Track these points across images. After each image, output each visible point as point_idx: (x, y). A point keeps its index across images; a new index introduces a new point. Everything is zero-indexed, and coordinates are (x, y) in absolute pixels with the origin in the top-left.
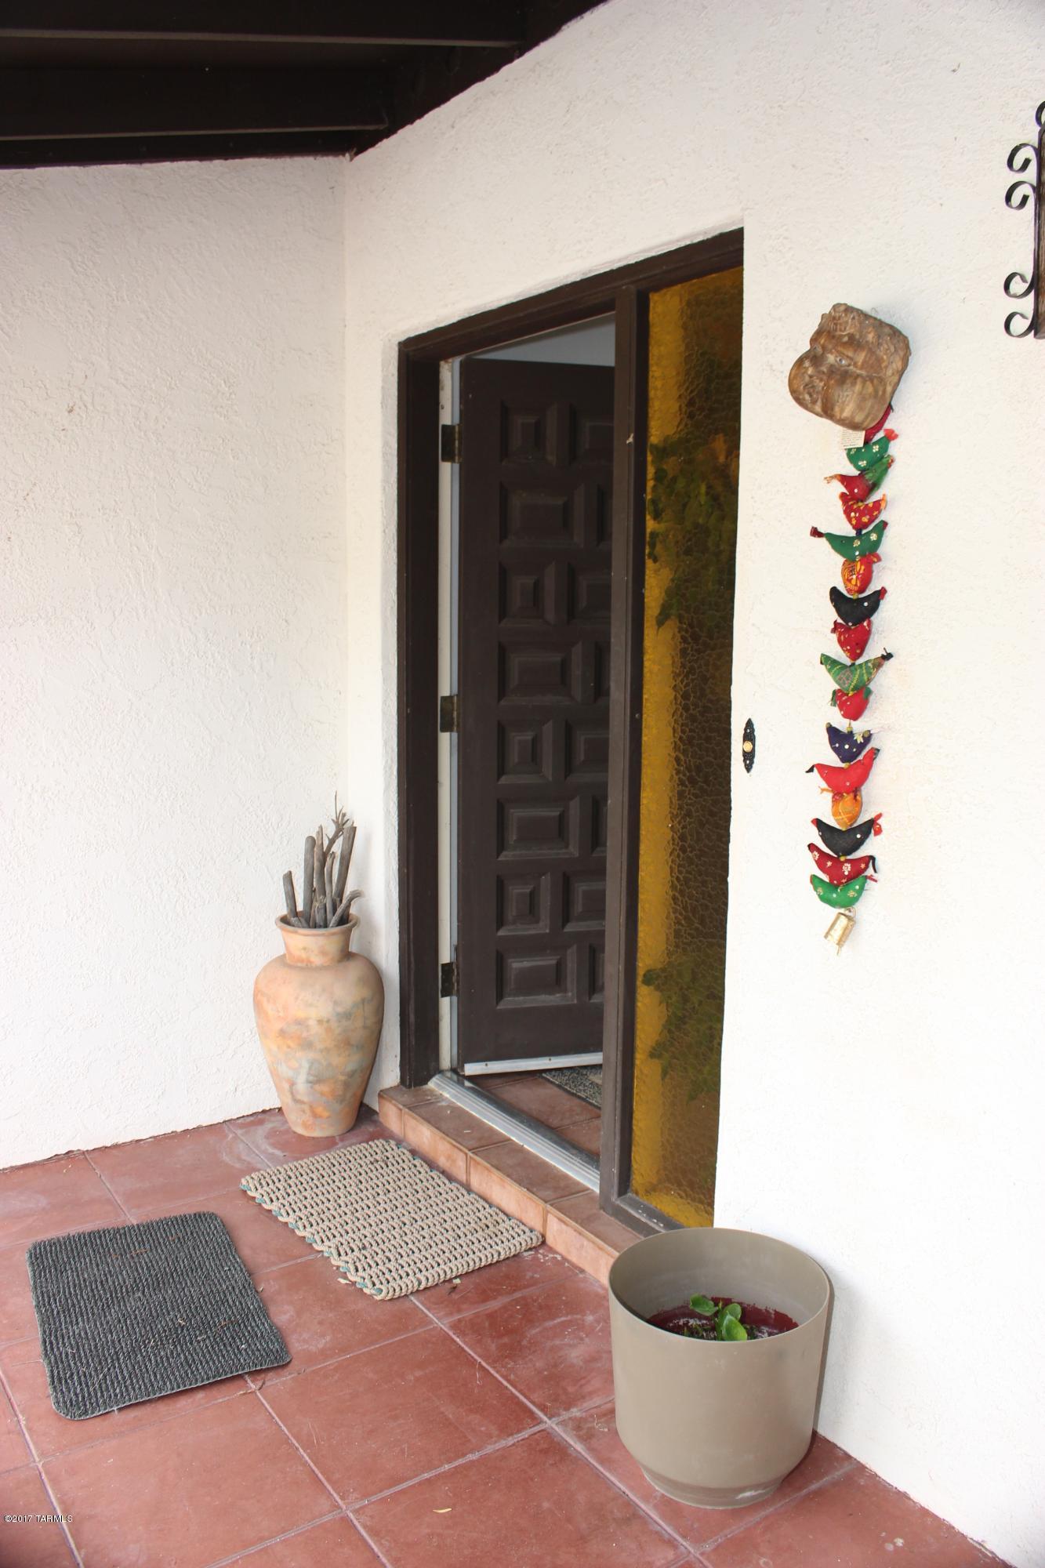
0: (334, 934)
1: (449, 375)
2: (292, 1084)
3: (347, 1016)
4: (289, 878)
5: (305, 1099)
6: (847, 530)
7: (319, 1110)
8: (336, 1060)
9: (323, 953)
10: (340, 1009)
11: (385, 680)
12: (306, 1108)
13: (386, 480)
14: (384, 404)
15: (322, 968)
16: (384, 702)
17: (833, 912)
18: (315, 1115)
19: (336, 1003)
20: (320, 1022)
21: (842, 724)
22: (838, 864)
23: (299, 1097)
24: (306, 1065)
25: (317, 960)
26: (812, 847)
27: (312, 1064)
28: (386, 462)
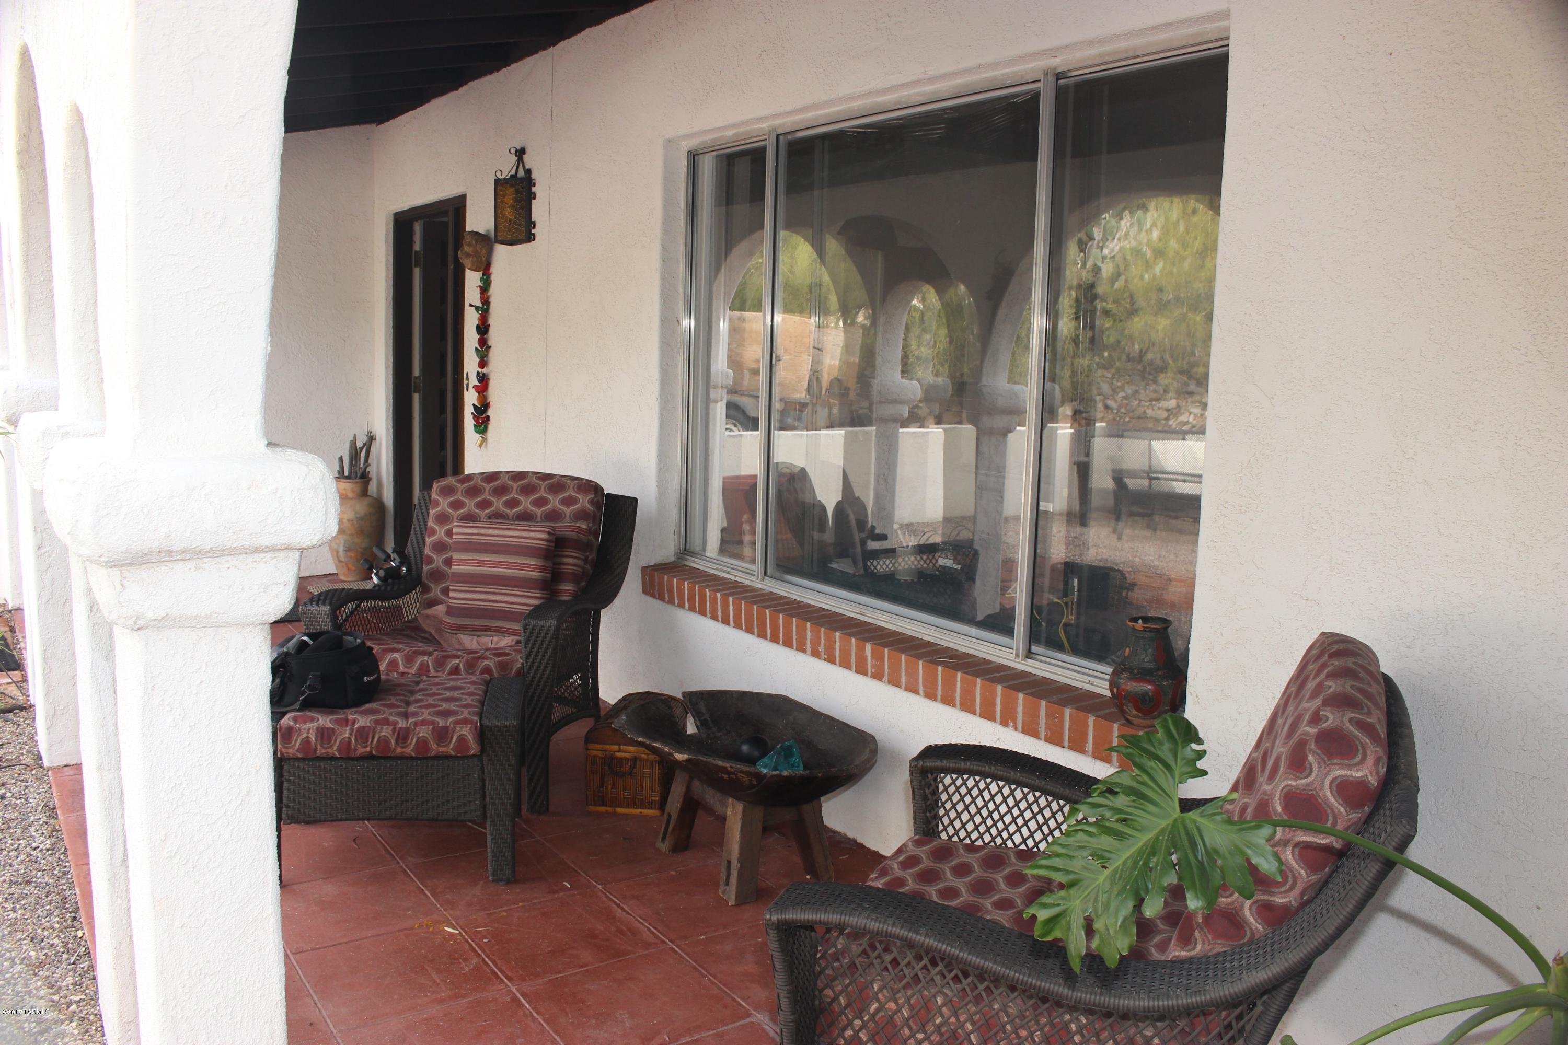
0: (357, 483)
1: (418, 228)
2: (338, 552)
3: (361, 519)
4: (341, 459)
5: (343, 559)
6: (480, 305)
7: (350, 566)
8: (357, 540)
9: (353, 491)
10: (358, 516)
11: (386, 368)
12: (344, 564)
13: (387, 276)
14: (386, 242)
15: (352, 498)
16: (386, 378)
17: (478, 436)
18: (348, 569)
19: (356, 513)
20: (348, 520)
21: (480, 370)
22: (478, 418)
23: (341, 559)
24: (343, 542)
25: (350, 495)
26: (472, 413)
27: (345, 541)
28: (387, 269)
